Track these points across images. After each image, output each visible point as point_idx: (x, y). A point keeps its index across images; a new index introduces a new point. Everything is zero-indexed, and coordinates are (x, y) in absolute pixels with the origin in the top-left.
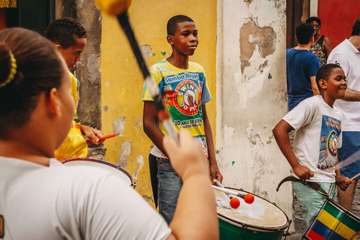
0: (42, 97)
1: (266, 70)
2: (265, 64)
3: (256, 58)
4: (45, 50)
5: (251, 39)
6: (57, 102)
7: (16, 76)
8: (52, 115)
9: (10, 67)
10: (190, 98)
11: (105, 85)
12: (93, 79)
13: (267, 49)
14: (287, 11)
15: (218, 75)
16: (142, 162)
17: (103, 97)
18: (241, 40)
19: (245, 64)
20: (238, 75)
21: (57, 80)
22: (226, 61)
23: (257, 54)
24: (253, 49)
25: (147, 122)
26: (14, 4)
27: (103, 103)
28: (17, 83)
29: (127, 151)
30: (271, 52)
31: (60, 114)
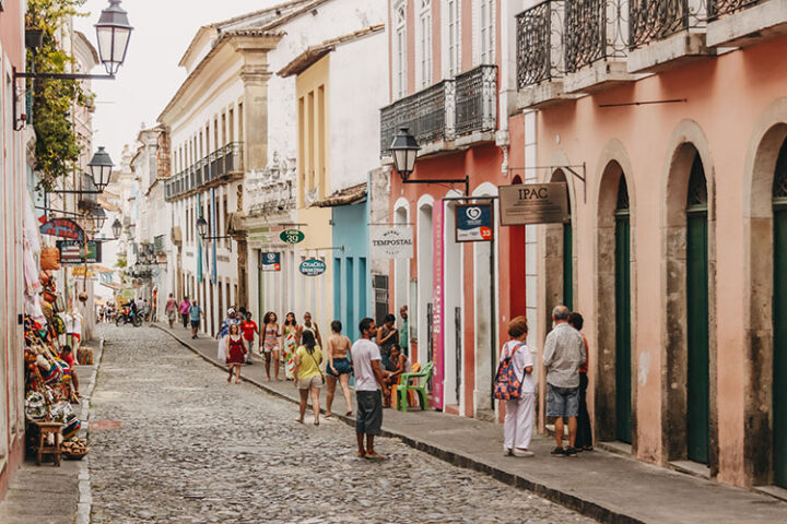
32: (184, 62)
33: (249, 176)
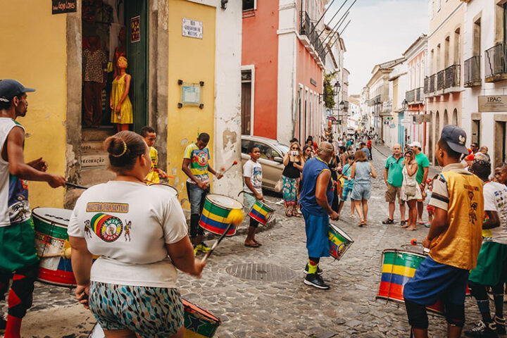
0: (138, 157)
1: (233, 149)
2: (233, 146)
3: (229, 144)
4: (139, 139)
5: (228, 136)
6: (144, 159)
7: (127, 151)
8: (142, 165)
9: (124, 147)
10: (203, 159)
11: (169, 154)
12: (164, 152)
13: (234, 140)
14: (242, 126)
15: (214, 150)
16: (184, 185)
17: (168, 159)
18: (224, 137)
19: (225, 146)
20: (222, 151)
21: (143, 151)
22: (217, 146)
23: (230, 142)
24: (228, 141)
25: (184, 166)
26: (132, 122)
27: (168, 162)
28: (127, 154)
29: (177, 181)
30: (235, 142)
31: (145, 164)
32: (372, 72)
33: (384, 103)
